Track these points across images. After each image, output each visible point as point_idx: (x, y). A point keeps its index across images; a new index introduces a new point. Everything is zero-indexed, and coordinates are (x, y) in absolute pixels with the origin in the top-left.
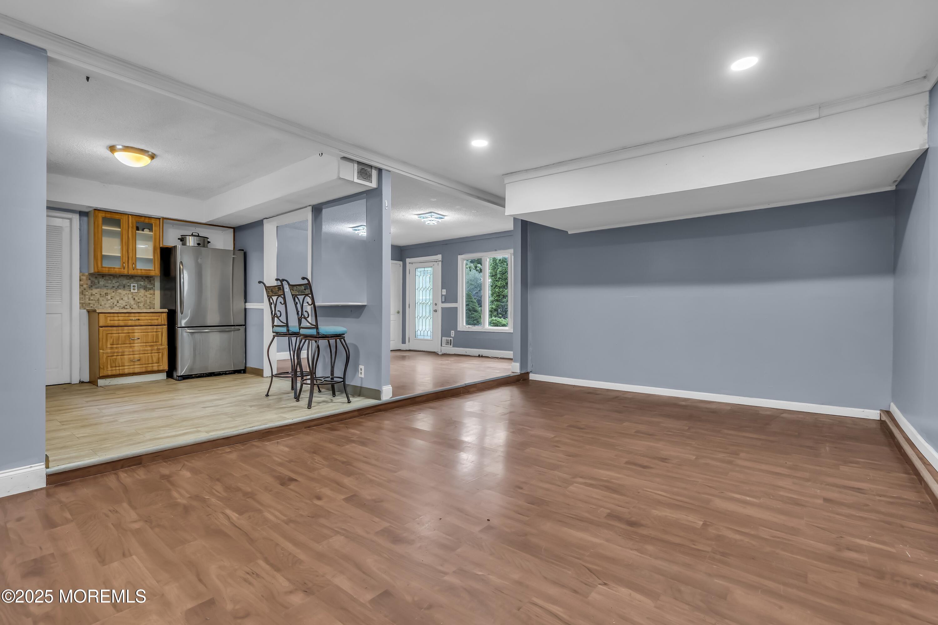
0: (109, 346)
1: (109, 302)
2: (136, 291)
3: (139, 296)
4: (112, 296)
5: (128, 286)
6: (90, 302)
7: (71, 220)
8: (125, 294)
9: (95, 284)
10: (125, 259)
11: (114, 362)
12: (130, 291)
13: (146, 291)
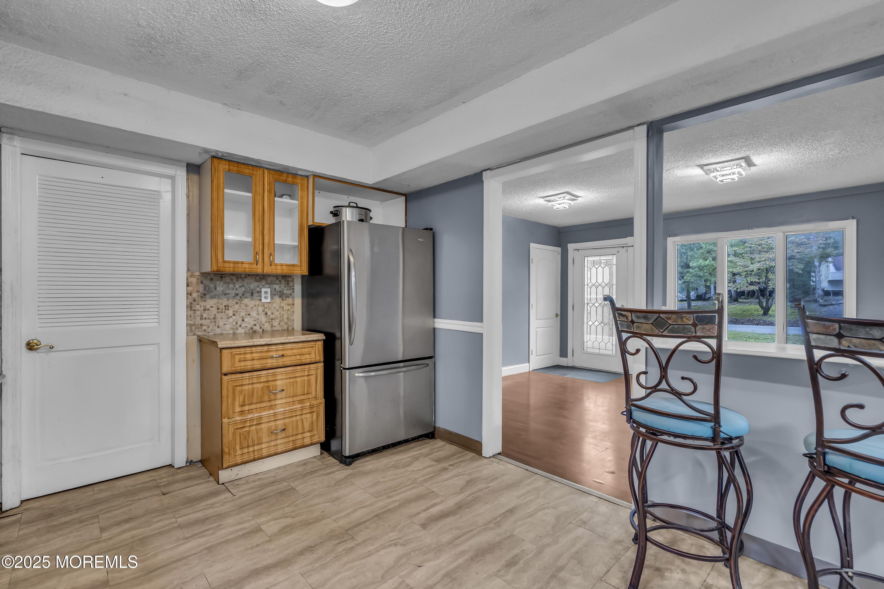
0: (238, 409)
1: (231, 320)
2: (269, 300)
3: (272, 308)
4: (235, 310)
5: (258, 292)
6: (203, 322)
7: (172, 178)
8: (252, 306)
9: (209, 291)
10: (259, 247)
11: (245, 438)
12: (261, 300)
13: (283, 300)
